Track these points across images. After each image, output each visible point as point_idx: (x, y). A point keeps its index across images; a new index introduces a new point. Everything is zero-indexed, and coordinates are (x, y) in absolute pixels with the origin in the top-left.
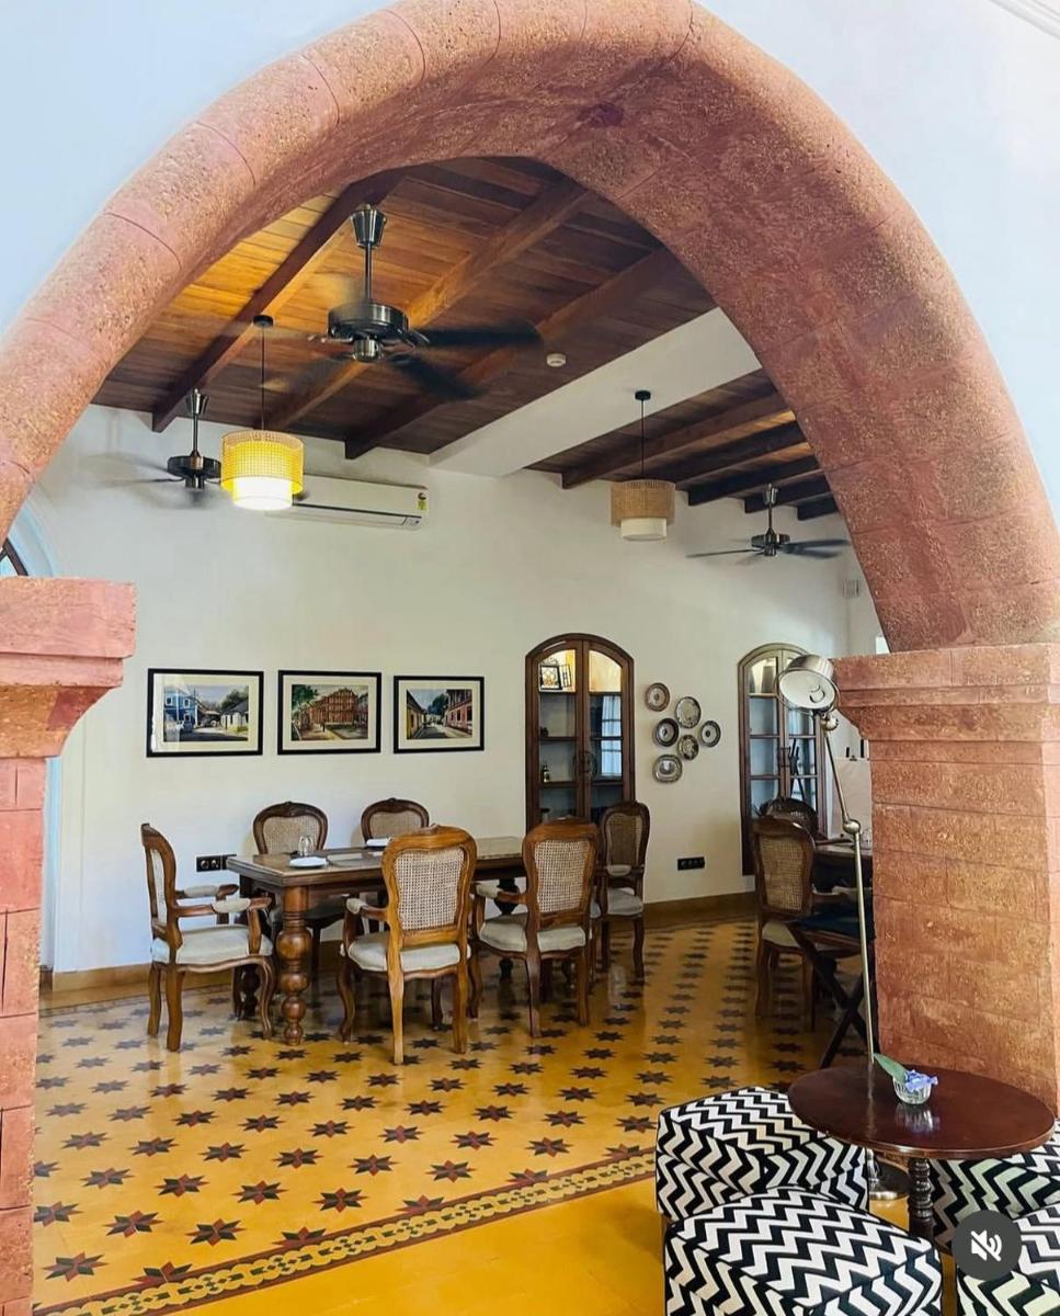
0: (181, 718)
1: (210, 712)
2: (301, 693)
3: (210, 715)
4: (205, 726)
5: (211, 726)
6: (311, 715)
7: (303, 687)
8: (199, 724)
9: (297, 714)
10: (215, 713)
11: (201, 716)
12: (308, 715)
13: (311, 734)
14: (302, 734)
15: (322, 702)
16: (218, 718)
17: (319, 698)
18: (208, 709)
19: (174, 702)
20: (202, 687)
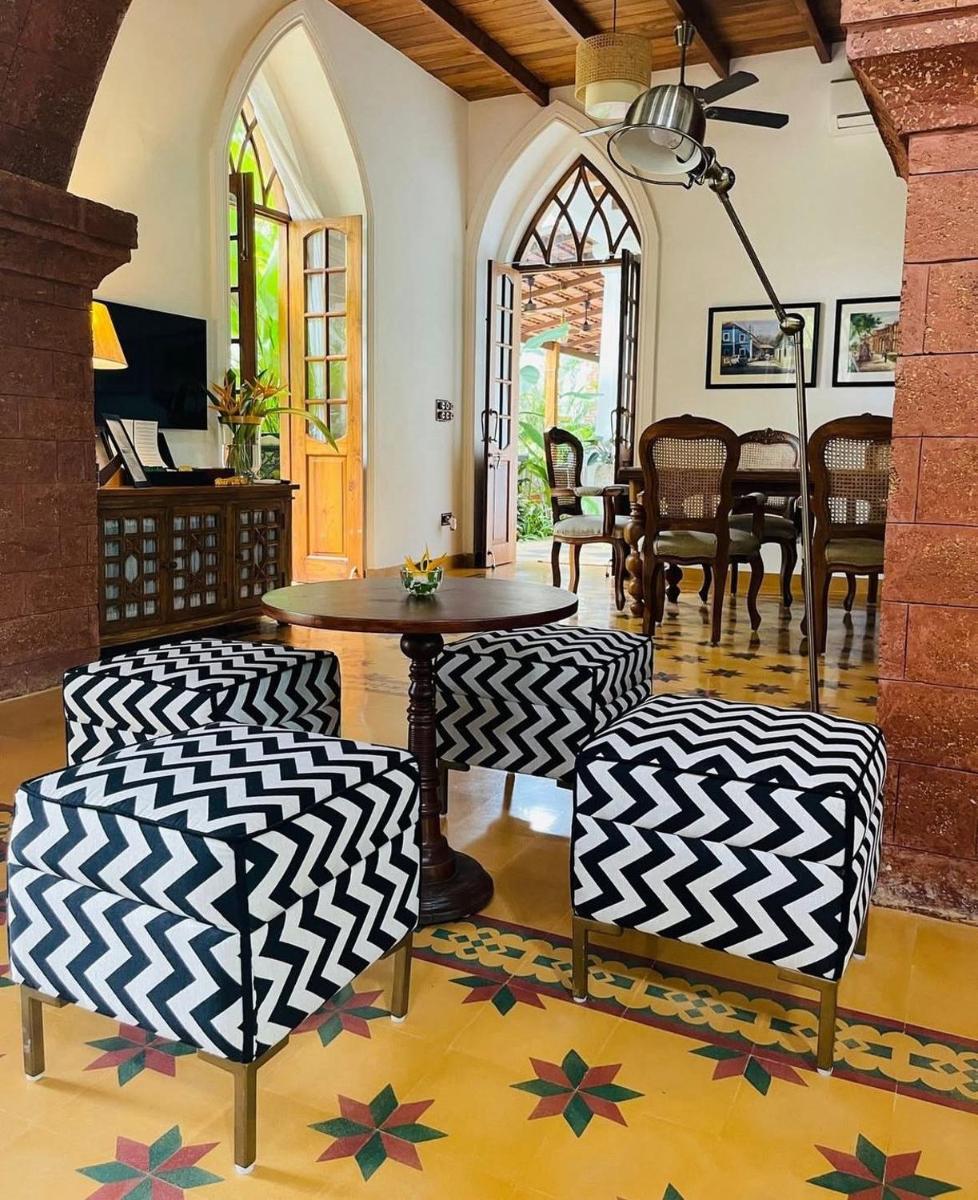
0: (737, 353)
1: (765, 346)
2: (863, 322)
3: (764, 349)
4: (760, 360)
5: (764, 360)
6: (871, 344)
7: (864, 316)
8: (753, 357)
9: (854, 346)
10: (768, 346)
11: (755, 349)
12: (868, 345)
13: (870, 365)
14: (859, 367)
15: (886, 330)
16: (771, 352)
17: (881, 327)
18: (762, 343)
19: (731, 337)
20: (756, 322)
